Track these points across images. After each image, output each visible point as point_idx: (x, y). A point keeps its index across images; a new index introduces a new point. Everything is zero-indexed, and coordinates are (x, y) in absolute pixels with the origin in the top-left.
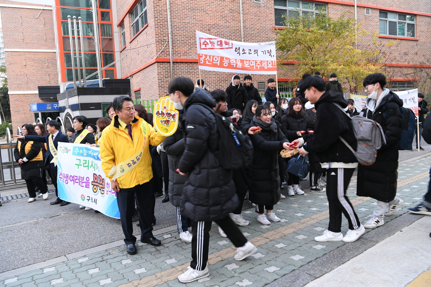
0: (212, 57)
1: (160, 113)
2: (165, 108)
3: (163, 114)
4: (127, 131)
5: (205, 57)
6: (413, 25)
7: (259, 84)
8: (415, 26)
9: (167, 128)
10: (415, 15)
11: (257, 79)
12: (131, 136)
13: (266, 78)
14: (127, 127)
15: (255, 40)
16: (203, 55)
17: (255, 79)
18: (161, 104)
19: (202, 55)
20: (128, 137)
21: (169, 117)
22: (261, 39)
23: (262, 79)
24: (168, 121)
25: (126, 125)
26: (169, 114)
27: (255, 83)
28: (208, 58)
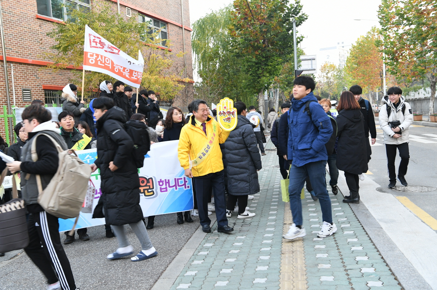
0: (103, 57)
1: (222, 113)
2: (225, 108)
3: (224, 113)
4: (202, 128)
5: (96, 57)
6: (166, 33)
7: (24, 91)
8: (167, 35)
9: (229, 124)
10: (167, 23)
11: (21, 85)
12: (205, 132)
13: (31, 83)
14: (202, 125)
15: (16, 29)
16: (95, 55)
17: (19, 84)
18: (221, 106)
19: (93, 53)
20: (203, 133)
21: (229, 115)
22: (23, 29)
23: (27, 85)
24: (229, 118)
25: (201, 123)
26: (229, 113)
27: (19, 91)
28: (100, 58)
